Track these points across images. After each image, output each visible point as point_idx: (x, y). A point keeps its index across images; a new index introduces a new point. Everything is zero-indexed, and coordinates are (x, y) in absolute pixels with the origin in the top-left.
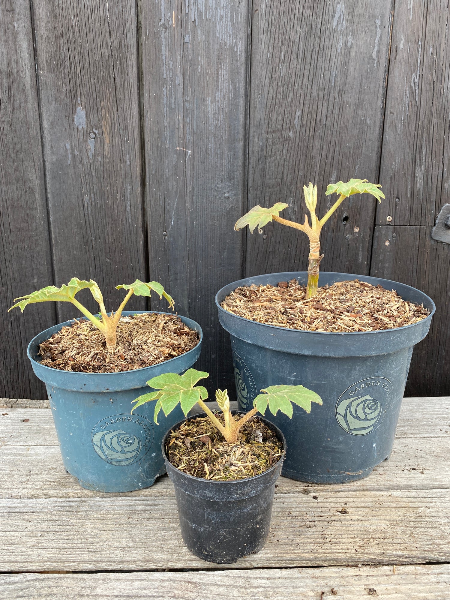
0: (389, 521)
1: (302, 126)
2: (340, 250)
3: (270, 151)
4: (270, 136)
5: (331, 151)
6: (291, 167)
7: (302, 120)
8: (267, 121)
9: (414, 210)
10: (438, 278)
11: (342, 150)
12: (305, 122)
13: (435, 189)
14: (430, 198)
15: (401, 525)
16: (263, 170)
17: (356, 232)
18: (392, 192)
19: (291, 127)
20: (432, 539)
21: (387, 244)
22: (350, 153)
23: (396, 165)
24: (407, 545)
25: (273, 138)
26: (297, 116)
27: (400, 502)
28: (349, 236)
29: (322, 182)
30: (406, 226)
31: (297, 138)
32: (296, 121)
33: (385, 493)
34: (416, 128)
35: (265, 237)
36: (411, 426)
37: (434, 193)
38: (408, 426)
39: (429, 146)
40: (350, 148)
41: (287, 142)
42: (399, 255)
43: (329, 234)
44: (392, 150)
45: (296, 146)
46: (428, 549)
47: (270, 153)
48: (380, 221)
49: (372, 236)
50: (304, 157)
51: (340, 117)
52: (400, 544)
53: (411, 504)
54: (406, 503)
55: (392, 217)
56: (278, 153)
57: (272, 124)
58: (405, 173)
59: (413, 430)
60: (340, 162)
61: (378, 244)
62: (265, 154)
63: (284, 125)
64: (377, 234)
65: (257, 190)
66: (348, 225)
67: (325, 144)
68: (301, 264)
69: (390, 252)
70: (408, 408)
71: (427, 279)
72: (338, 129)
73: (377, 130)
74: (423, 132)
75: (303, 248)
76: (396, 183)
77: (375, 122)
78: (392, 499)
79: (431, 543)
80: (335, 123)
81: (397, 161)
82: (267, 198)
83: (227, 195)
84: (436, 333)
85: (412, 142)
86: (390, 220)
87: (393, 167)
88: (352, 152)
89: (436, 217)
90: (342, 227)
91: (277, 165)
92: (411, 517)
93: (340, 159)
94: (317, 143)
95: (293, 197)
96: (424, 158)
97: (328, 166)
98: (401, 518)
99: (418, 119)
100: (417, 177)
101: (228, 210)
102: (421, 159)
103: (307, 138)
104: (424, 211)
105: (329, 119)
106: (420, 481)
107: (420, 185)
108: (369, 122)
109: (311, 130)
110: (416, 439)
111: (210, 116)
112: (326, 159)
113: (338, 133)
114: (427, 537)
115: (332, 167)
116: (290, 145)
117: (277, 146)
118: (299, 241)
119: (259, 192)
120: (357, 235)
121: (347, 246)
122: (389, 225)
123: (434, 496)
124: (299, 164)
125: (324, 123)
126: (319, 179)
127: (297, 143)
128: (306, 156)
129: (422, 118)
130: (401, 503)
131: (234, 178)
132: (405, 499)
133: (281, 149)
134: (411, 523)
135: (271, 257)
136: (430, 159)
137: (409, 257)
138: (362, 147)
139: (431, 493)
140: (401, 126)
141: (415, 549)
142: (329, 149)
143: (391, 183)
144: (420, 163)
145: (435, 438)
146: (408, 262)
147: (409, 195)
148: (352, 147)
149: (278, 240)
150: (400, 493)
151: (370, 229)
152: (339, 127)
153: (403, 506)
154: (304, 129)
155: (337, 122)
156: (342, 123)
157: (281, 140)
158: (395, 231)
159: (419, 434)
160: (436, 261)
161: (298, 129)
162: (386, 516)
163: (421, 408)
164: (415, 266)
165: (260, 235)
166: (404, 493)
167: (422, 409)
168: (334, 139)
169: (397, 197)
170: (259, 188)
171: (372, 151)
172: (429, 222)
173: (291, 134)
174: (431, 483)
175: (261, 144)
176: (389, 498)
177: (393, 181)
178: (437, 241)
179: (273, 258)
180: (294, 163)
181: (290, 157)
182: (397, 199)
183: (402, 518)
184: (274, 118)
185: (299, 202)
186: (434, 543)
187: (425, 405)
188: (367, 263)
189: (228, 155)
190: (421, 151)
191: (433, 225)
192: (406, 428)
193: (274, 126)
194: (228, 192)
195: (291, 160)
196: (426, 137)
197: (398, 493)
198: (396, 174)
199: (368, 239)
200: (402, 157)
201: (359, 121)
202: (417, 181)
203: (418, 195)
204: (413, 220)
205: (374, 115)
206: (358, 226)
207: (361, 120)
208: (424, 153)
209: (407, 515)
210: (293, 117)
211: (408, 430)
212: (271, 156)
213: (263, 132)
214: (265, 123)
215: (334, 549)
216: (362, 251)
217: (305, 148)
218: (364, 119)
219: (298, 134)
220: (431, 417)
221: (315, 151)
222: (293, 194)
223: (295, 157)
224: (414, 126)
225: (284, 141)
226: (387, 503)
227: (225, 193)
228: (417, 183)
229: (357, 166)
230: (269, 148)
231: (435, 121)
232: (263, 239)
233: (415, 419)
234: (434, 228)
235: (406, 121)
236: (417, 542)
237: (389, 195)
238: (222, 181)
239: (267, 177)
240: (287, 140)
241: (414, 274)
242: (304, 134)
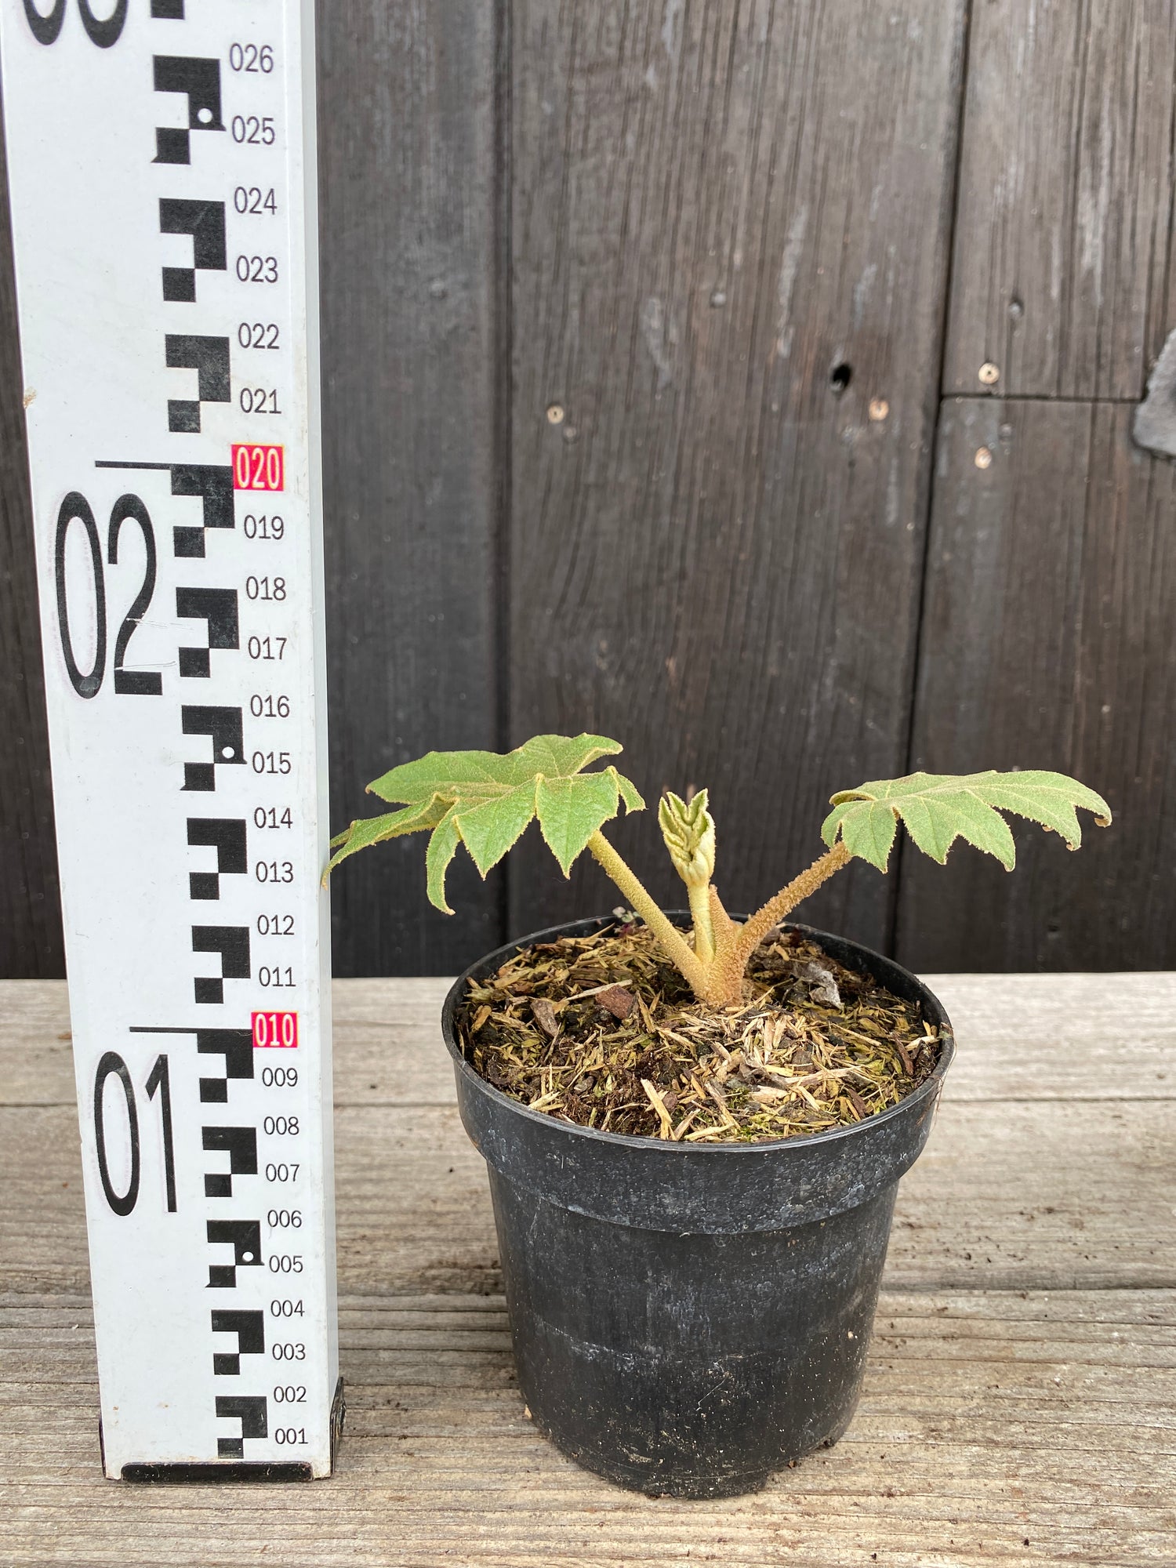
0: (922, 1416)
1: (687, 49)
2: (825, 481)
3: (580, 137)
4: (579, 84)
5: (789, 133)
6: (651, 193)
7: (687, 29)
8: (567, 32)
9: (1074, 346)
10: (1158, 583)
11: (826, 133)
12: (697, 35)
13: (1143, 272)
14: (1127, 303)
15: (969, 1436)
16: (560, 201)
17: (877, 421)
18: (997, 281)
19: (653, 53)
20: (1096, 1503)
21: (982, 461)
22: (852, 142)
23: (1011, 184)
24: (984, 1526)
25: (591, 92)
26: (670, 14)
27: (977, 1337)
28: (853, 433)
29: (756, 246)
30: (1047, 404)
31: (673, 94)
32: (667, 33)
33: (923, 1302)
34: (1080, 58)
35: (570, 433)
36: (1052, 1063)
37: (1143, 285)
38: (1038, 1061)
39: (1124, 118)
40: (852, 126)
41: (639, 105)
42: (1023, 501)
43: (788, 424)
44: (997, 131)
45: (669, 119)
46: (1075, 1548)
47: (580, 144)
48: (956, 381)
49: (930, 435)
50: (696, 158)
51: (817, 15)
52: (954, 1521)
53: (1021, 1350)
54: (1003, 1343)
55: (999, 367)
56: (608, 143)
57: (584, 44)
58: (1040, 217)
59: (1059, 1074)
60: (819, 176)
61: (951, 462)
62: (563, 144)
63: (628, 44)
64: (947, 427)
65: (538, 268)
66: (850, 394)
67: (767, 111)
68: (693, 531)
69: (993, 488)
70: (1048, 1005)
71: (1119, 586)
72: (812, 60)
73: (946, 62)
74: (1101, 67)
75: (699, 476)
76: (1011, 248)
77: (936, 29)
78: (944, 1326)
79: (1093, 1520)
80: (802, 40)
81: (1012, 170)
82: (574, 298)
83: (437, 286)
84: (1150, 772)
85: (1064, 106)
86: (991, 379)
87: (998, 190)
88: (857, 142)
89: (1148, 371)
90: (830, 402)
91: (605, 184)
92: (1016, 1402)
93: (820, 161)
94: (741, 113)
95: (662, 296)
96: (1106, 162)
97: (779, 188)
98: (973, 1404)
99: (1083, 24)
100: (1082, 228)
101: (443, 336)
102: (1095, 166)
103: (706, 91)
104: (1107, 348)
105: (778, 24)
106: (1066, 1255)
107: (1094, 256)
108: (914, 32)
109: (719, 64)
110: (1064, 1104)
111: (376, 14)
112: (773, 162)
113: (811, 74)
114: (1078, 1494)
115: (790, 191)
116: (648, 117)
117: (605, 119)
118: (687, 451)
119: (546, 278)
120: (879, 429)
121: (848, 470)
122: (988, 395)
123: (1120, 1314)
124: (679, 183)
125: (763, 37)
126: (749, 232)
127: (672, 109)
128: (703, 155)
129: (1097, 19)
130: (982, 1343)
131: (460, 228)
132: (999, 1328)
133: (617, 127)
134: (1013, 1429)
135: (591, 505)
136: (1127, 164)
137: (1058, 509)
138: (893, 122)
139: (1107, 1305)
140: (1026, 48)
141: (1020, 1546)
142: (779, 132)
143: (992, 248)
144: (1093, 178)
145: (1136, 1104)
146: (1056, 526)
147: (1055, 292)
148: (860, 122)
149: (615, 445)
150: (983, 1301)
151: (925, 409)
152: (812, 51)
153: (986, 1353)
154: (693, 62)
155: (808, 34)
156: (823, 37)
157: (618, 98)
158: (1008, 417)
159: (1077, 1087)
160: (1151, 524)
161: (676, 63)
162: (911, 1394)
163: (1092, 1004)
164: (1078, 541)
165: (552, 427)
166: (997, 1301)
167: (1097, 1009)
168: (796, 94)
169: (1016, 300)
170: (545, 263)
171: (929, 134)
172: (1125, 383)
173: (651, 77)
174: (1111, 1265)
175: (547, 108)
176: (934, 1322)
177: (999, 240)
178: (1152, 454)
179: (598, 509)
180: (663, 179)
181: (648, 156)
182: (1015, 308)
183: (979, 1407)
184: (592, 21)
185: (684, 313)
186: (1104, 1523)
187: (1110, 997)
188: (916, 529)
189: (438, 151)
190: (1095, 139)
191: (1138, 395)
192: (1034, 1068)
193: (591, 47)
194: (443, 276)
195: (652, 170)
196: (1113, 87)
197: (974, 1299)
198: (1010, 216)
199: (917, 444)
200: (1032, 158)
201: (880, 30)
202: (1083, 241)
203: (1087, 290)
204: (1069, 378)
205: (932, 8)
206: (882, 399)
207: (888, 25)
208: (1106, 144)
209: (1001, 1391)
210: (657, 18)
211: (1040, 1074)
212: (584, 154)
213: (556, 68)
214: (561, 38)
215: (660, 1539)
216: (900, 483)
217: (699, 128)
218: (897, 24)
219: (674, 77)
220: (1126, 1033)
221: (732, 136)
222: (662, 285)
223: (665, 158)
224: (1071, 49)
225: (629, 100)
226: (923, 1342)
227: (431, 279)
228: (1082, 250)
229: (878, 190)
230: (577, 126)
231: (1141, 31)
232: (565, 440)
233: (1067, 1039)
234: (1143, 410)
235: (1042, 29)
236: (1033, 1516)
237: (986, 293)
238: (420, 239)
239: (574, 226)
240: (636, 99)
241: (1077, 568)
242: (695, 77)
